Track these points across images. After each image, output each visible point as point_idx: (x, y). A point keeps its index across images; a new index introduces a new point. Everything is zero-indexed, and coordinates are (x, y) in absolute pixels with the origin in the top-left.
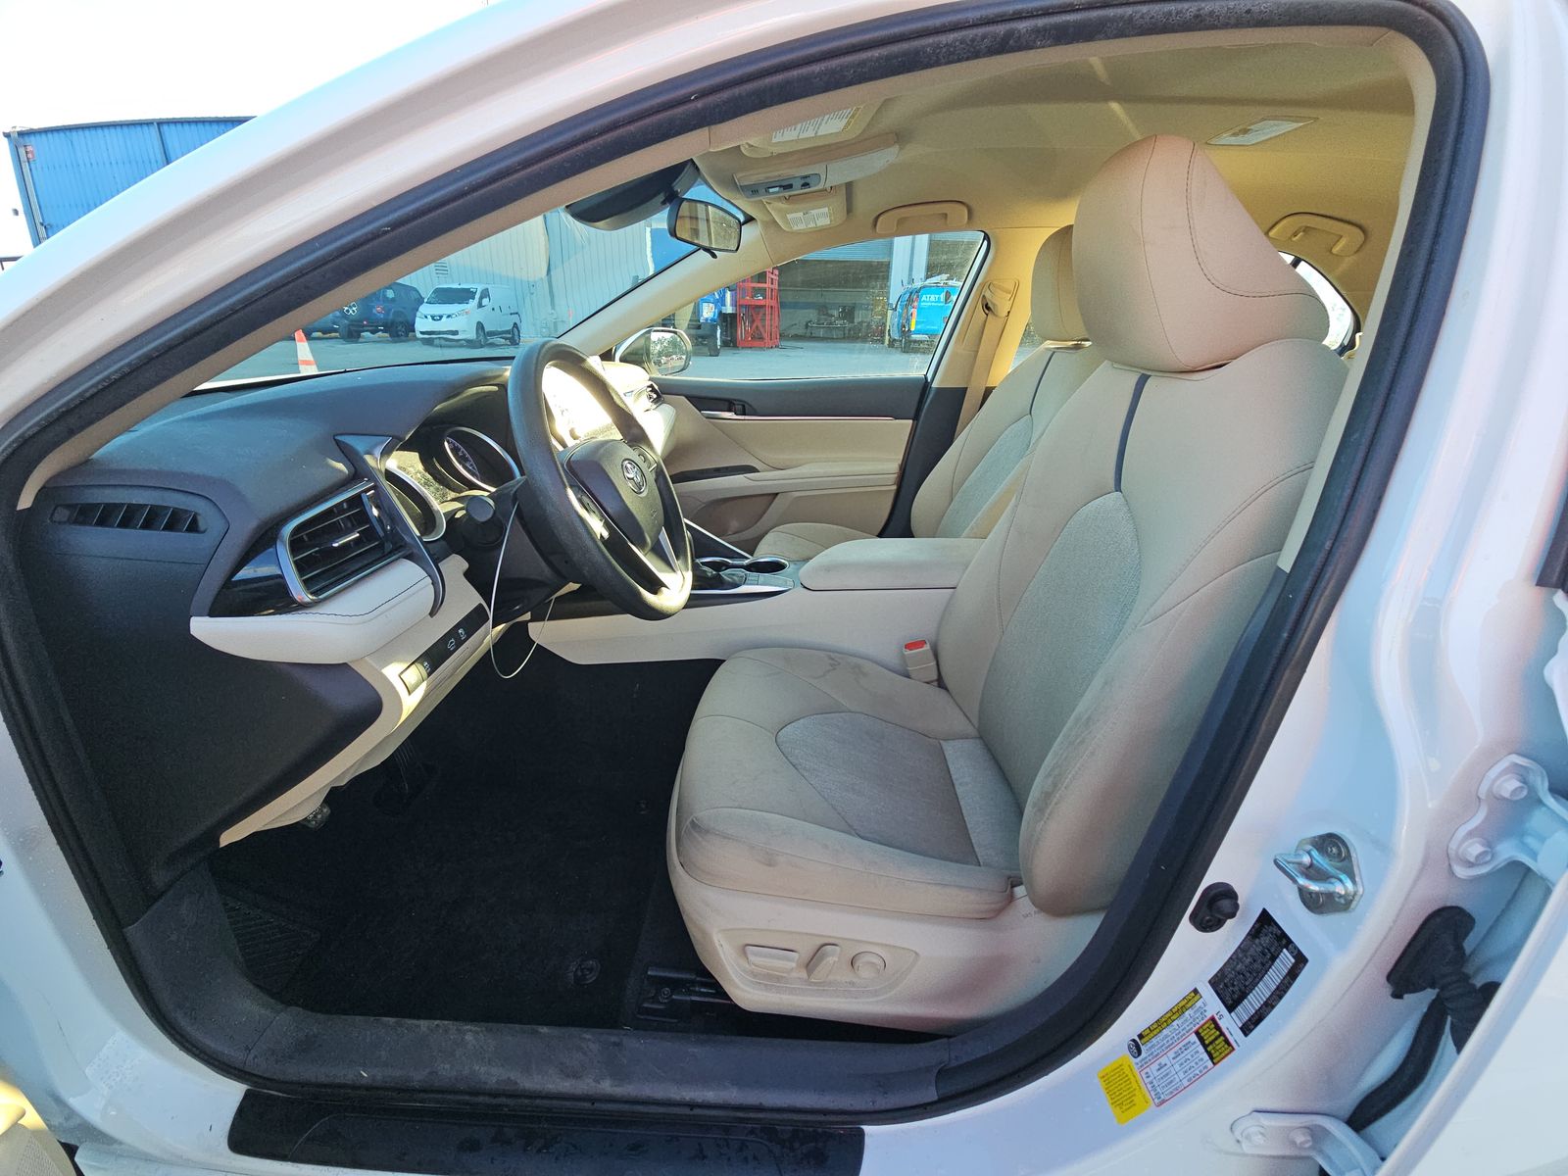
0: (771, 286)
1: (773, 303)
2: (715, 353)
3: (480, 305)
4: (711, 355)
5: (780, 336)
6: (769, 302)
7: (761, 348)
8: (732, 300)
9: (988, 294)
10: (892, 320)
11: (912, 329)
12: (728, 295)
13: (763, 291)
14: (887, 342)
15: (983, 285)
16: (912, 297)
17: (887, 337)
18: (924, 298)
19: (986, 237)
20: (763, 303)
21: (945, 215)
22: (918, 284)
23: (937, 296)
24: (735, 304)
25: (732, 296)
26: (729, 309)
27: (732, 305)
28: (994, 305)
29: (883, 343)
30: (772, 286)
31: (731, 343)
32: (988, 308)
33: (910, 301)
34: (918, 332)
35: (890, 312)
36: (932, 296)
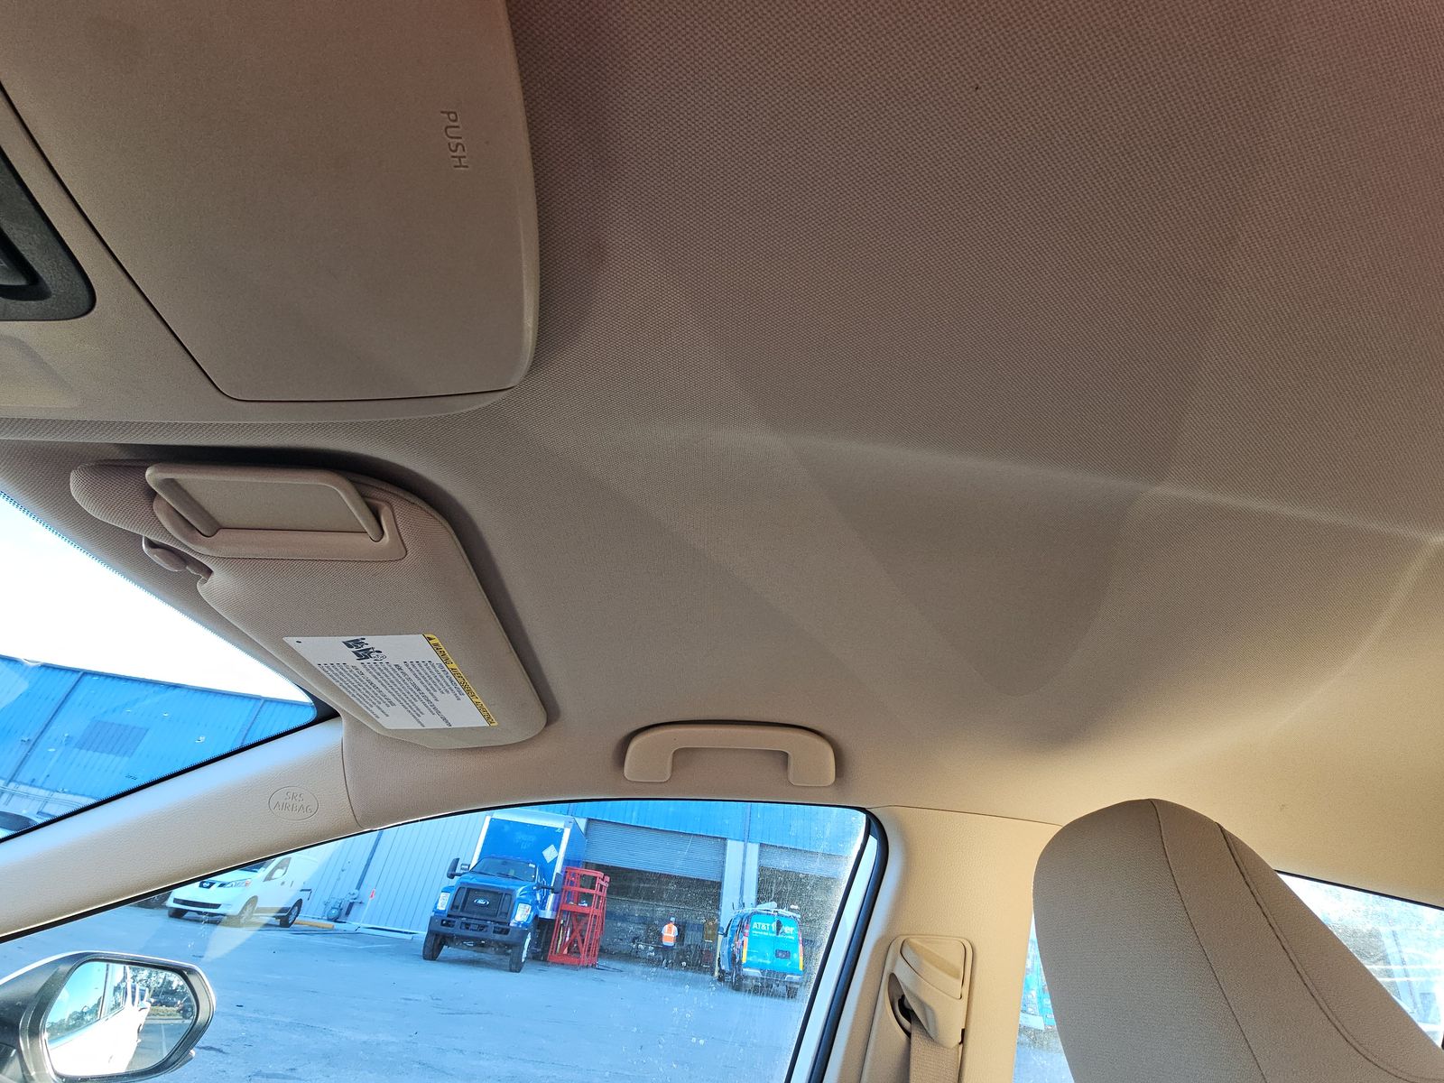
0: (598, 893)
1: (598, 912)
2: (516, 967)
3: (269, 878)
4: (511, 971)
5: (600, 950)
6: (593, 911)
7: (575, 966)
8: (554, 903)
9: (903, 974)
10: (721, 947)
11: (744, 961)
12: (551, 897)
13: (589, 897)
14: (716, 974)
15: (885, 945)
16: (743, 924)
17: (717, 968)
18: (755, 926)
19: (875, 826)
20: (586, 911)
21: (784, 757)
22: (748, 910)
23: (768, 925)
24: (556, 908)
25: (555, 899)
26: (548, 914)
27: (553, 910)
28: (922, 1004)
29: (713, 974)
30: (600, 894)
31: (542, 955)
32: (908, 1013)
33: (741, 927)
34: (749, 965)
35: (720, 937)
36: (764, 925)
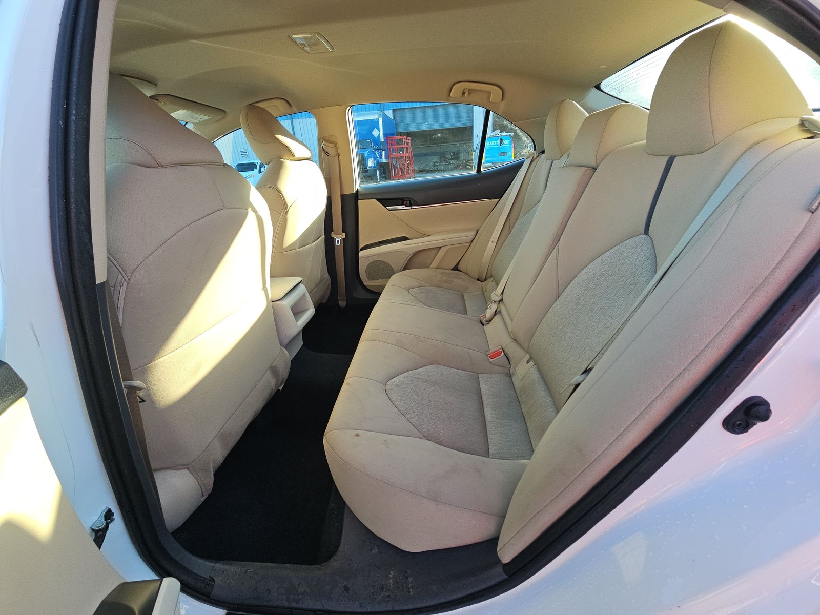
3: (260, 172)
6: (406, 154)
8: (386, 155)
12: (383, 153)
13: (402, 149)
24: (388, 157)
26: (384, 160)
30: (407, 146)
31: (386, 177)
36: (493, 142)
